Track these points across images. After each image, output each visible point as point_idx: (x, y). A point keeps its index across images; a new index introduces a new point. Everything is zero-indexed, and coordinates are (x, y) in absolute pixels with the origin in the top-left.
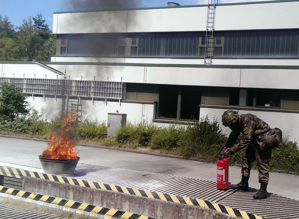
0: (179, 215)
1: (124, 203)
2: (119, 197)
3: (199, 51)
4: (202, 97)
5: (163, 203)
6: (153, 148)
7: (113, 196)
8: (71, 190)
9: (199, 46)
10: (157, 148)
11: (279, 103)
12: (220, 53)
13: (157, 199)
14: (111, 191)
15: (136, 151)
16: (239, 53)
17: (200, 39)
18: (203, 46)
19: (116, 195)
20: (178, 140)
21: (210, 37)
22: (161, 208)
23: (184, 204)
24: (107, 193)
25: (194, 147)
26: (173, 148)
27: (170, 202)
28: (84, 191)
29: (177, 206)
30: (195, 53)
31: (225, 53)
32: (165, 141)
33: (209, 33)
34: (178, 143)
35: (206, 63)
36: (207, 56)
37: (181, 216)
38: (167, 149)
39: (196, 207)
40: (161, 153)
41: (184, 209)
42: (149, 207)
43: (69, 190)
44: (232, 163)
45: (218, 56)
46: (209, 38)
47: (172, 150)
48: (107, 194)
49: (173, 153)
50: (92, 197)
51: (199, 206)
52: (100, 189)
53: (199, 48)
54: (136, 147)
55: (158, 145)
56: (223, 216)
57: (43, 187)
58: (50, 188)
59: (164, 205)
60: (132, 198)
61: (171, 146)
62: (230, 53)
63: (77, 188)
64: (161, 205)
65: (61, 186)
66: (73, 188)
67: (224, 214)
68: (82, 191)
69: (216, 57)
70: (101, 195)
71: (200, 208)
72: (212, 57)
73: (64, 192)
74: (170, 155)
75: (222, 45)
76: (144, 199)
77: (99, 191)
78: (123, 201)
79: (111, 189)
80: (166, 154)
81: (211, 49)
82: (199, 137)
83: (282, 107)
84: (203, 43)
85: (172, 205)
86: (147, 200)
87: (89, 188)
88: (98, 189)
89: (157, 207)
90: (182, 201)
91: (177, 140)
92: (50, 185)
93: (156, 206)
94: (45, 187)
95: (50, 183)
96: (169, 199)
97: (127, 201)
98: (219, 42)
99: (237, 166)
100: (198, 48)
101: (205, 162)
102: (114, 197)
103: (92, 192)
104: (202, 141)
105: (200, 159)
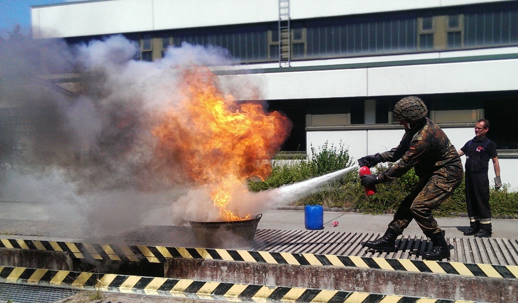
0: (503, 298)
1: (383, 287)
2: (373, 277)
5: (466, 281)
7: (359, 275)
8: (270, 272)
13: (451, 275)
14: (354, 268)
19: (364, 274)
22: (463, 289)
23: (510, 279)
24: (347, 271)
28: (297, 273)
29: (496, 282)
37: (507, 299)
41: (511, 288)
42: (435, 289)
43: (265, 274)
48: (346, 274)
50: (314, 282)
52: (331, 266)
57: (208, 273)
58: (225, 274)
59: (468, 285)
60: (399, 276)
63: (283, 268)
64: (462, 285)
65: (248, 268)
66: (274, 268)
68: (293, 273)
70: (333, 276)
73: (256, 278)
76: (424, 277)
77: (329, 271)
78: (381, 282)
85: (485, 283)
86: (431, 278)
87: (307, 266)
88: (325, 266)
89: (455, 288)
92: (225, 268)
93: (451, 286)
94: (215, 273)
95: (224, 264)
96: (477, 271)
97: (390, 283)
102: (362, 277)
103: (316, 273)
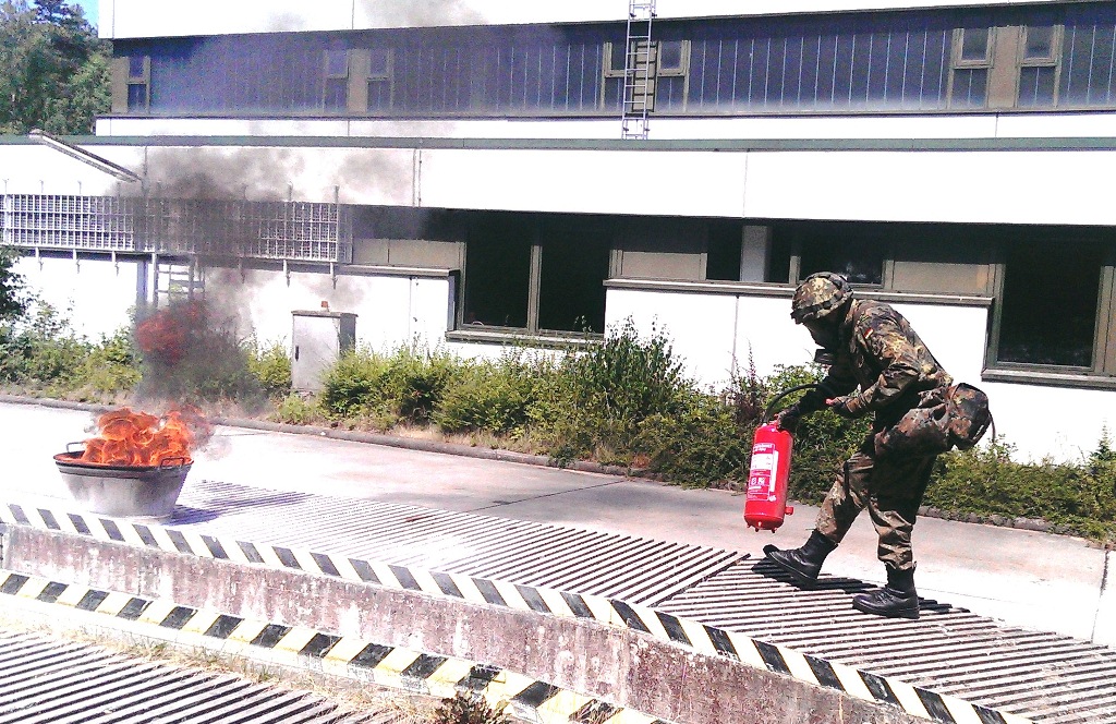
0: (528, 648)
1: (341, 611)
2: (326, 592)
3: (603, 92)
4: (615, 252)
5: (472, 610)
6: (447, 431)
7: (305, 586)
8: (166, 567)
9: (605, 74)
10: (463, 430)
11: (880, 270)
12: (677, 97)
13: (451, 598)
14: (298, 571)
15: (391, 439)
16: (741, 95)
17: (608, 48)
18: (617, 74)
19: (314, 585)
20: (531, 400)
21: (640, 44)
22: (467, 627)
23: (542, 614)
24: (286, 577)
25: (588, 425)
26: (517, 429)
27: (495, 606)
28: (207, 572)
29: (519, 619)
30: (590, 98)
31: (694, 97)
32: (489, 404)
33: (639, 27)
34: (533, 413)
35: (628, 133)
36: (633, 111)
37: (534, 650)
38: (497, 434)
39: (581, 621)
40: (474, 445)
41: (541, 630)
42: (424, 623)
43: (158, 570)
44: (714, 479)
45: (670, 109)
46: (637, 47)
47: (514, 435)
48: (284, 582)
49: (516, 445)
50: (234, 591)
51: (591, 620)
52: (262, 566)
53: (603, 80)
54: (389, 427)
55: (466, 419)
56: (674, 652)
57: (70, 558)
58: (95, 563)
59: (477, 618)
60: (369, 592)
61: (508, 424)
62: (709, 97)
63: (186, 561)
64: (466, 618)
65: (131, 556)
66: (172, 561)
67: (675, 644)
68: (202, 572)
69: (663, 113)
70: (264, 584)
71: (595, 627)
72: (650, 114)
73: (143, 575)
74: (508, 453)
75: (684, 68)
76: (407, 598)
77: (258, 573)
78: (339, 602)
79: (296, 565)
80: (493, 448)
81: (646, 86)
82: (601, 391)
83: (888, 285)
84: (618, 63)
85: (502, 617)
86: (419, 601)
87: (223, 561)
88: (254, 565)
89: (454, 622)
90: (537, 603)
91: (527, 403)
92: (94, 552)
93: (448, 619)
94: (80, 560)
95: (94, 544)
96: (493, 596)
97: (353, 605)
98: (671, 60)
99: (733, 487)
100: (600, 81)
101: (623, 474)
102: (309, 590)
103: (237, 576)
104: (612, 403)
105: (607, 465)
